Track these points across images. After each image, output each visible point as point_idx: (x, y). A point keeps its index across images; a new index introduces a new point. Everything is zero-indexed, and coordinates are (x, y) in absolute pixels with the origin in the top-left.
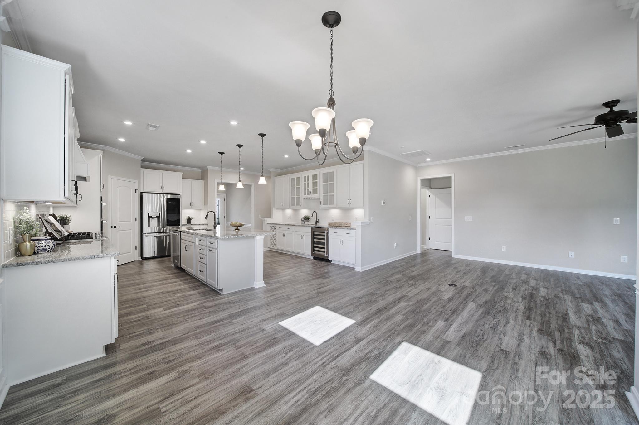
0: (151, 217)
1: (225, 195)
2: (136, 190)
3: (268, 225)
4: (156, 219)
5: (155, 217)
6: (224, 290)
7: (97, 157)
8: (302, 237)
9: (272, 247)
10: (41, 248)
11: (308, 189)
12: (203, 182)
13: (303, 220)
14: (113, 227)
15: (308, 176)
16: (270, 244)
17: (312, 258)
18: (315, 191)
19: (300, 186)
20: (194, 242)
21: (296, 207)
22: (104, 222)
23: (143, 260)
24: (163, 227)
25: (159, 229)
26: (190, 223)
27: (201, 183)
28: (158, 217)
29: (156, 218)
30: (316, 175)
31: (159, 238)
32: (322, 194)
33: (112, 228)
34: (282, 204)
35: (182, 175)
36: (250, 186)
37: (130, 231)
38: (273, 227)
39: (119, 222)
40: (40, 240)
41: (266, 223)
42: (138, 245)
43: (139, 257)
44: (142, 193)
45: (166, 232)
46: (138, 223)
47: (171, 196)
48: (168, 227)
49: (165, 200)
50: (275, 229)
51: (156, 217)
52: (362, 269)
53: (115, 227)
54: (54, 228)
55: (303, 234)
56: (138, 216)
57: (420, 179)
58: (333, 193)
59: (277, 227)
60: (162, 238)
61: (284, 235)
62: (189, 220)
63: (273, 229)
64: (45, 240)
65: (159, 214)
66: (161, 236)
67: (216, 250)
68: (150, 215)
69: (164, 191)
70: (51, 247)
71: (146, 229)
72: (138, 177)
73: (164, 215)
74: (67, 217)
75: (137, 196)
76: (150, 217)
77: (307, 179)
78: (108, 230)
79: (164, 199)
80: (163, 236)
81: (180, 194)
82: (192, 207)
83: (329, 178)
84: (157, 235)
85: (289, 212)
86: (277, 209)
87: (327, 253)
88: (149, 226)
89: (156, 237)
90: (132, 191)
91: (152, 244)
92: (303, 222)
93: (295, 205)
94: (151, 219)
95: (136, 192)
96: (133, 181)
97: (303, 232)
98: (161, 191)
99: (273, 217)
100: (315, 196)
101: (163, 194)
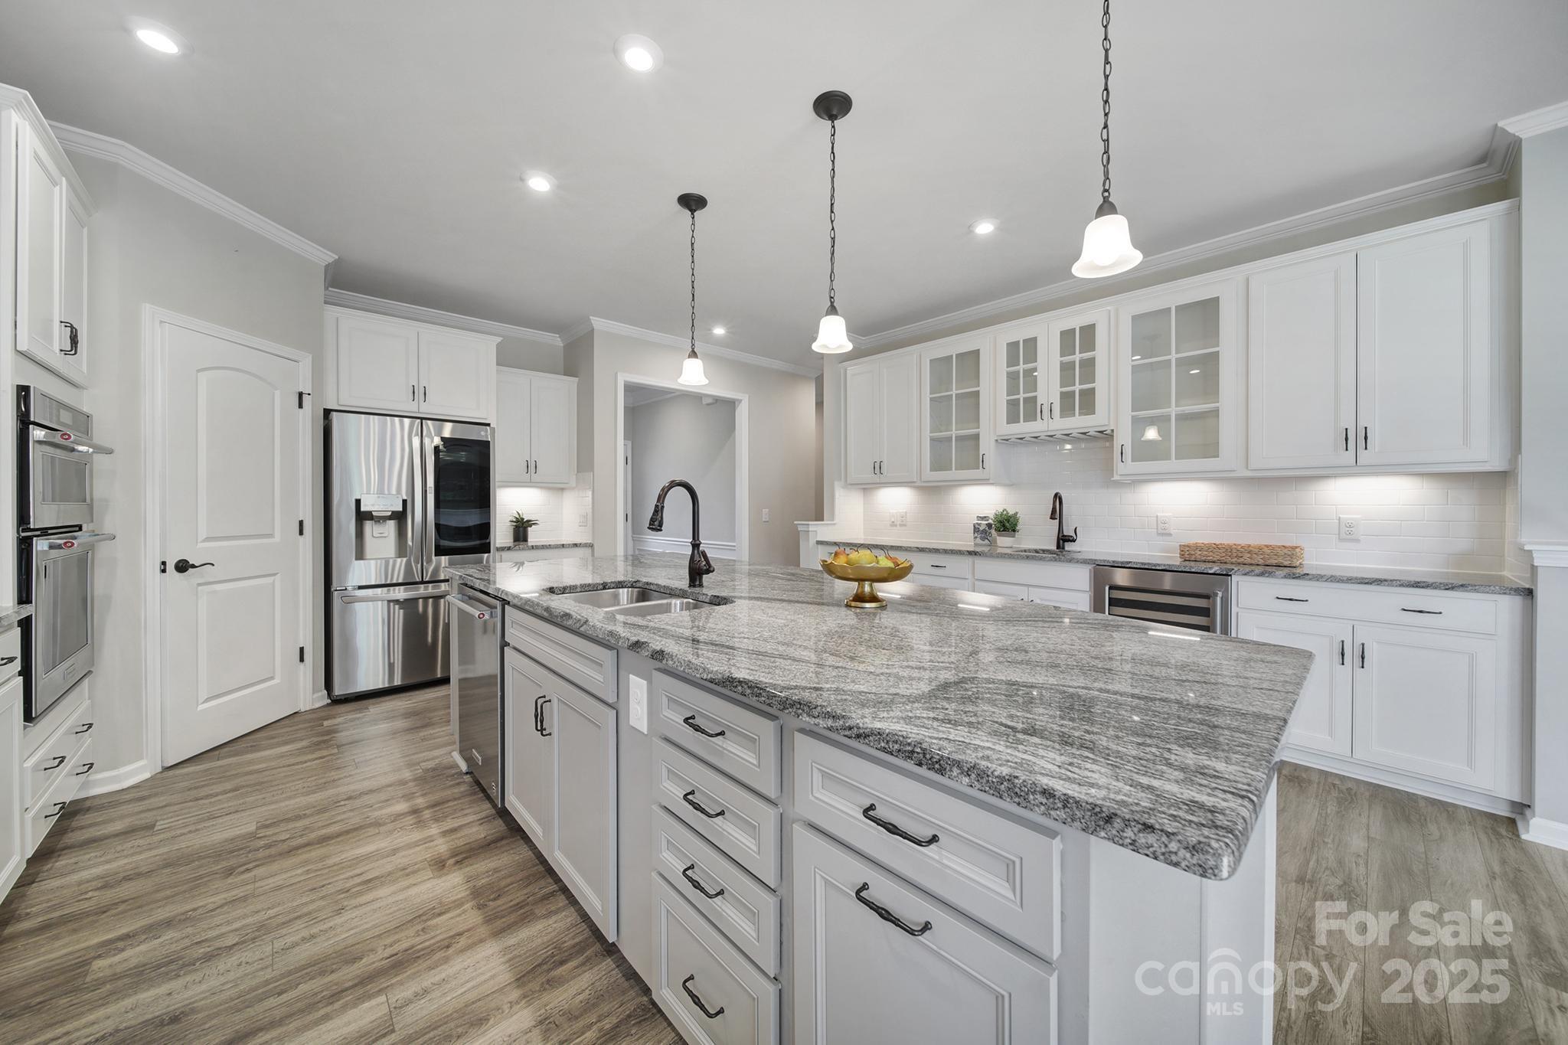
0: (367, 516)
2: (301, 395)
3: (820, 546)
4: (392, 525)
5: (385, 519)
12: (572, 382)
13: (983, 532)
14: (170, 567)
19: (984, 388)
23: (337, 707)
24: (421, 558)
25: (408, 569)
26: (525, 540)
27: (565, 387)
28: (399, 517)
29: (391, 522)
33: (164, 571)
34: (874, 468)
35: (499, 346)
36: (731, 405)
37: (269, 580)
39: (207, 539)
41: (812, 541)
42: (311, 640)
43: (314, 692)
45: (435, 581)
47: (453, 431)
48: (444, 560)
49: (430, 444)
51: (390, 518)
53: (182, 567)
56: (308, 508)
60: (421, 609)
62: (521, 529)
65: (405, 502)
66: (415, 600)
68: (363, 509)
69: (426, 409)
71: (357, 573)
73: (424, 511)
75: (306, 424)
78: (144, 580)
79: (427, 440)
80: (426, 599)
81: (488, 425)
82: (535, 477)
84: (400, 594)
85: (898, 497)
88: (360, 555)
89: (397, 602)
90: (277, 393)
91: (380, 630)
92: (984, 543)
93: (951, 470)
94: (368, 526)
95: (301, 406)
96: (287, 351)
97: (1026, 588)
98: (411, 407)
99: (833, 520)
100: (1078, 422)
101: (422, 419)
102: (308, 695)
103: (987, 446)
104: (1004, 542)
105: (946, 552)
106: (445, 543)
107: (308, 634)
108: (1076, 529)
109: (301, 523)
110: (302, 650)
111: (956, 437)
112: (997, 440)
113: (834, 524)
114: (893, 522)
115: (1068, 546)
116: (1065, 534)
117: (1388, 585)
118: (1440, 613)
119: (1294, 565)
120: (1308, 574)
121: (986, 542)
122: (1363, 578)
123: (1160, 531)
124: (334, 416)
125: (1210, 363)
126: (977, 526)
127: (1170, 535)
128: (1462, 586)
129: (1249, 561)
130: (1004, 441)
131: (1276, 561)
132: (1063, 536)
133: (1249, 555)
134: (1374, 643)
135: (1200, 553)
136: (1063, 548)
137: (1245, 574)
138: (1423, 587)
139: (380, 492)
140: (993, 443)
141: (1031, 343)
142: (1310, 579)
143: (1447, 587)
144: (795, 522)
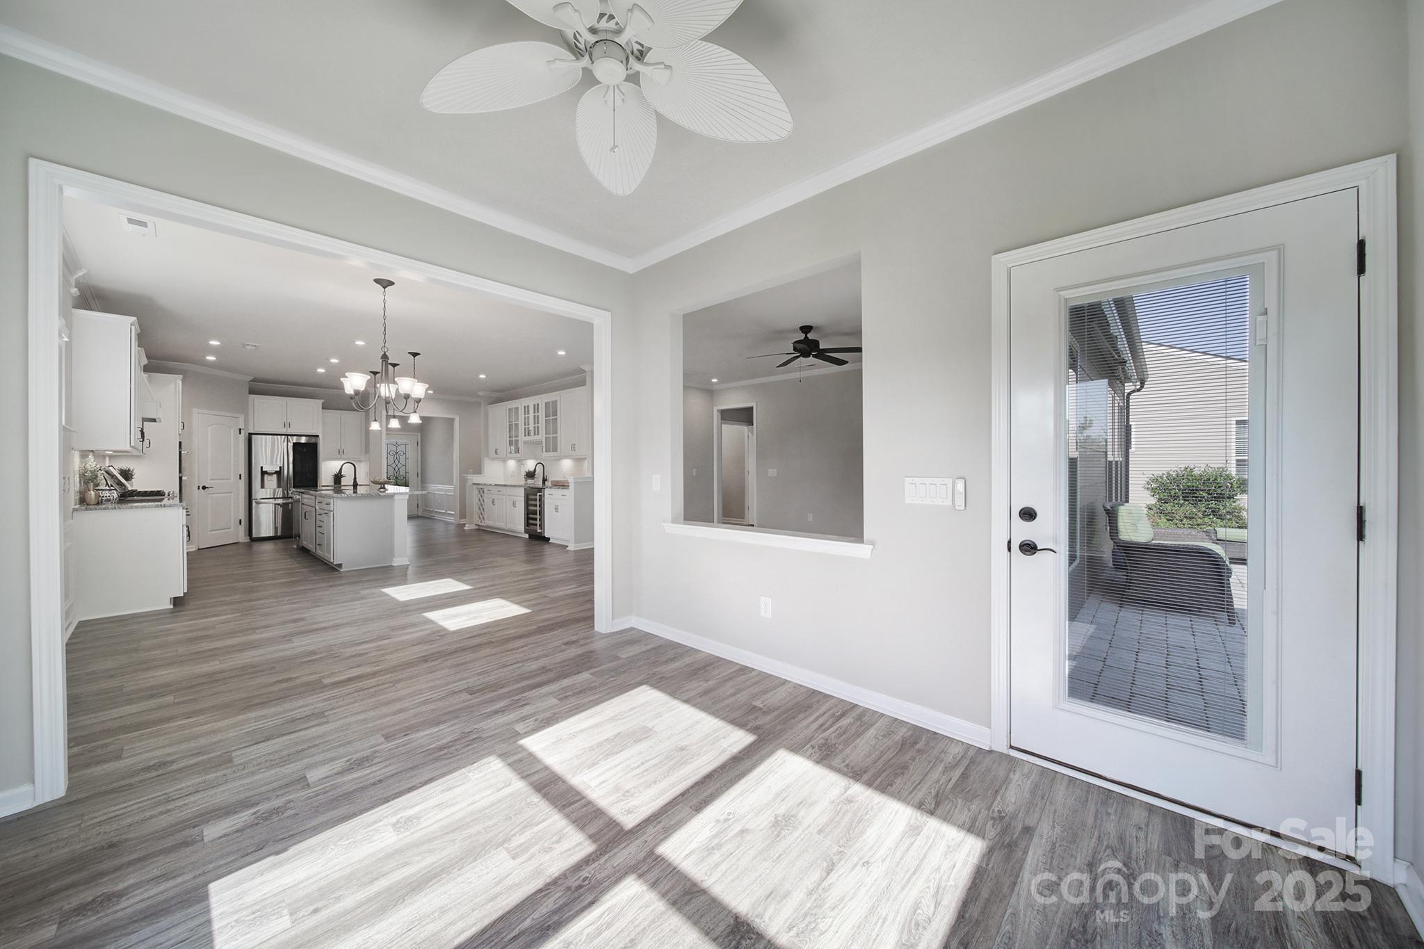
0: (266, 473)
1: (420, 434)
2: (240, 429)
3: (475, 486)
6: (343, 566)
7: (172, 386)
8: (514, 503)
10: (104, 498)
11: (528, 428)
14: (201, 488)
15: (528, 406)
16: (477, 515)
17: (527, 536)
18: (537, 432)
19: (519, 421)
20: (313, 505)
21: (516, 455)
22: (184, 478)
23: (253, 543)
24: (287, 488)
25: (283, 493)
28: (279, 473)
29: (275, 475)
30: (538, 404)
31: (284, 506)
32: (544, 436)
34: (496, 452)
35: (323, 404)
36: (452, 420)
37: (230, 494)
38: (481, 489)
39: (211, 479)
40: (103, 490)
42: (243, 517)
43: (245, 536)
44: (250, 434)
46: (242, 485)
47: (297, 440)
48: (297, 489)
49: (291, 445)
50: (483, 492)
51: (274, 473)
52: (575, 547)
53: (204, 488)
54: (117, 481)
55: (516, 499)
56: (242, 470)
57: (718, 410)
58: (557, 433)
59: (486, 489)
60: (288, 507)
61: (494, 505)
62: (337, 479)
63: (481, 491)
64: (110, 490)
65: (280, 467)
66: (286, 503)
67: (332, 513)
68: (264, 470)
69: (290, 431)
70: (115, 498)
71: (259, 493)
72: (244, 409)
73: (288, 470)
74: (129, 470)
75: (242, 439)
76: (263, 473)
77: (526, 409)
78: (192, 492)
79: (289, 443)
80: (290, 503)
81: (318, 436)
82: (343, 456)
83: (552, 410)
84: (280, 501)
85: (512, 464)
87: (542, 526)
88: (263, 487)
89: (279, 504)
90: (232, 430)
91: (271, 515)
94: (266, 476)
95: (240, 433)
96: (235, 415)
98: (284, 431)
99: (484, 474)
101: (287, 435)
102: (242, 537)
106: (296, 484)
107: (242, 515)
109: (240, 475)
110: (240, 520)
124: (253, 436)
139: (272, 463)
144: (463, 475)
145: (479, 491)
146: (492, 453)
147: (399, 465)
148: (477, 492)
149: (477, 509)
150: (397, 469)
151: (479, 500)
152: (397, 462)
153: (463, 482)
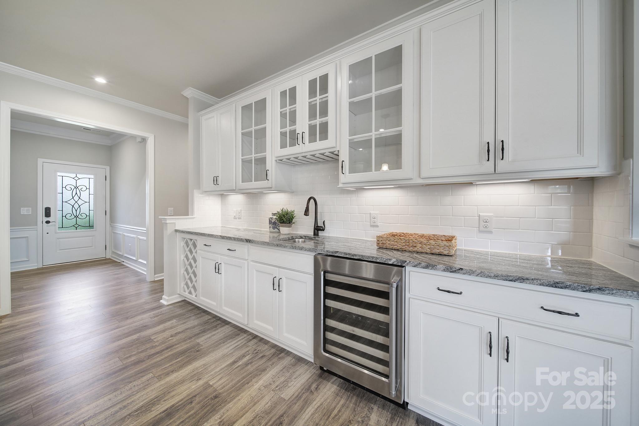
8: (277, 285)
9: (186, 294)
11: (295, 130)
13: (274, 223)
15: (294, 87)
16: (183, 284)
17: (316, 363)
18: (319, 131)
19: (268, 125)
21: (254, 185)
32: (346, 139)
34: (215, 180)
36: (144, 140)
38: (191, 240)
50: (195, 246)
55: (278, 273)
59: (200, 242)
61: (217, 269)
63: (191, 246)
86: (207, 193)
92: (274, 231)
93: (252, 182)
97: (277, 269)
99: (193, 215)
100: (320, 146)
103: (270, 164)
104: (284, 230)
105: (235, 239)
108: (324, 222)
111: (255, 159)
112: (276, 160)
113: (194, 218)
114: (235, 216)
115: (320, 233)
116: (319, 225)
117: (530, 283)
118: (577, 315)
119: (451, 254)
120: (462, 269)
121: (276, 230)
122: (508, 276)
123: (372, 224)
125: (397, 98)
126: (270, 220)
127: (377, 226)
128: (599, 289)
129: (420, 250)
130: (280, 161)
131: (439, 251)
132: (318, 226)
133: (420, 245)
134: (517, 338)
135: (389, 242)
136: (318, 235)
137: (415, 266)
138: (561, 288)
140: (274, 162)
141: (293, 90)
142: (464, 274)
143: (585, 289)
144: (160, 217)
145: (187, 243)
146: (207, 183)
147: (80, 202)
148: (183, 244)
149: (183, 271)
150: (76, 206)
151: (187, 256)
152: (76, 198)
153: (159, 227)
